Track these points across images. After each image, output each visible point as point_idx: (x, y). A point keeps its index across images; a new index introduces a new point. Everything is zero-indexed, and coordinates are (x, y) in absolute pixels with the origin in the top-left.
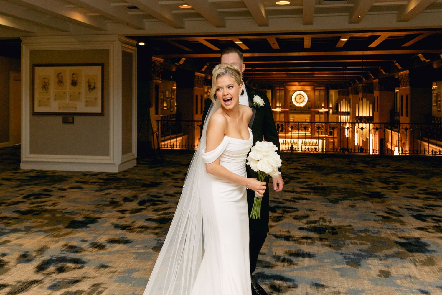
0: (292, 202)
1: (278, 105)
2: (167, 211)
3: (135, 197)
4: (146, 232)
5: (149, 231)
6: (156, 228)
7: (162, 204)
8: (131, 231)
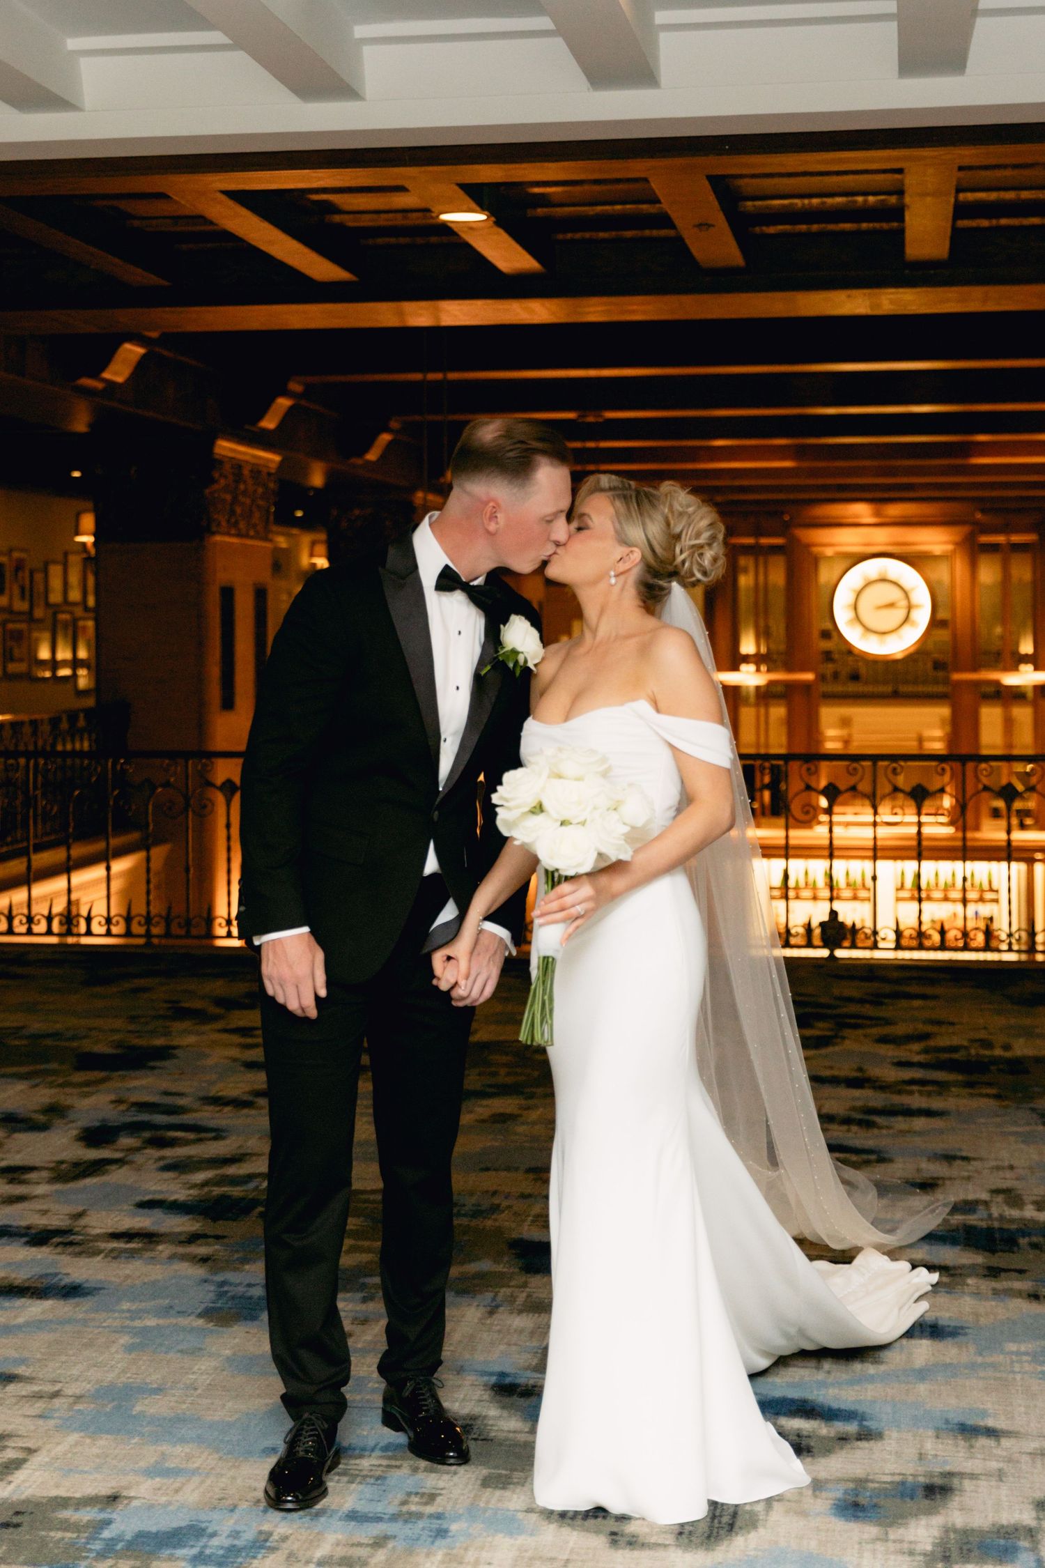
0: (854, 1128)
1: (748, 646)
2: (232, 1170)
3: (56, 1111)
4: (149, 1254)
5: (164, 1249)
6: (193, 1238)
7: (200, 1140)
8: (77, 1249)
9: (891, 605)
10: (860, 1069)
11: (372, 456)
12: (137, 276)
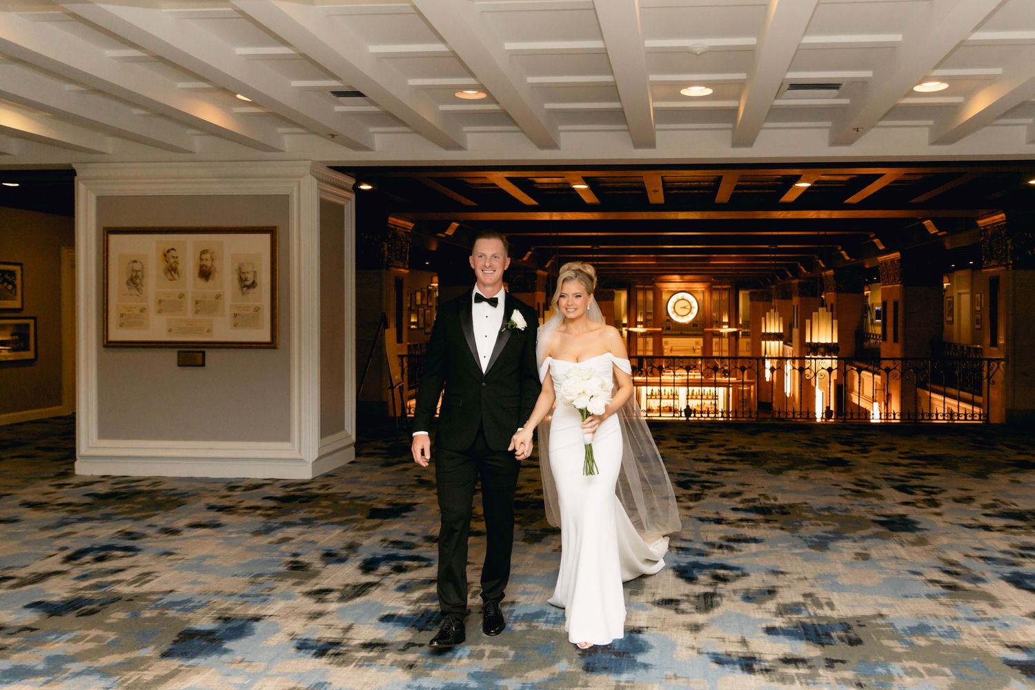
9: (684, 307)
10: (707, 456)
11: (525, 259)
12: (468, 202)
